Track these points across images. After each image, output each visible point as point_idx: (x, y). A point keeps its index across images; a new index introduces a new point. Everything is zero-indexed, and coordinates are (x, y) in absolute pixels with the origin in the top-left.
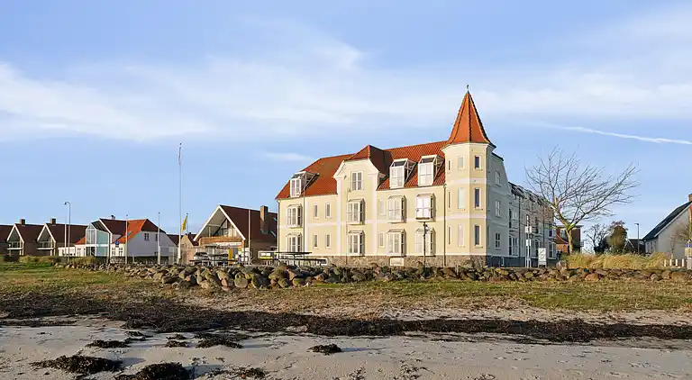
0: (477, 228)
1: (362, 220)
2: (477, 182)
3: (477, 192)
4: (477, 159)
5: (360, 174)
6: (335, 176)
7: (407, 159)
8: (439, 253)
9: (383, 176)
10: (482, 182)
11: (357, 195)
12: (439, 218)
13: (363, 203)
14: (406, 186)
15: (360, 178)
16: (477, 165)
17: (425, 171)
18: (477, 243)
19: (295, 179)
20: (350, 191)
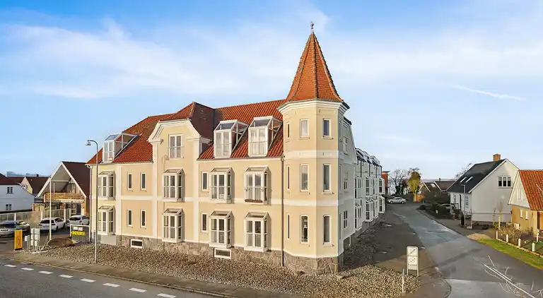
0: (326, 219)
1: (181, 196)
2: (326, 155)
3: (326, 168)
4: (326, 123)
5: (179, 138)
6: (150, 140)
7: (235, 121)
8: (275, 247)
9: (207, 141)
10: (333, 155)
11: (176, 164)
12: (275, 201)
13: (181, 175)
14: (234, 156)
15: (179, 144)
16: (326, 132)
17: (258, 138)
18: (326, 239)
19: (108, 141)
20: (167, 159)
